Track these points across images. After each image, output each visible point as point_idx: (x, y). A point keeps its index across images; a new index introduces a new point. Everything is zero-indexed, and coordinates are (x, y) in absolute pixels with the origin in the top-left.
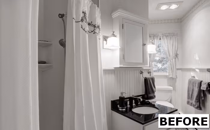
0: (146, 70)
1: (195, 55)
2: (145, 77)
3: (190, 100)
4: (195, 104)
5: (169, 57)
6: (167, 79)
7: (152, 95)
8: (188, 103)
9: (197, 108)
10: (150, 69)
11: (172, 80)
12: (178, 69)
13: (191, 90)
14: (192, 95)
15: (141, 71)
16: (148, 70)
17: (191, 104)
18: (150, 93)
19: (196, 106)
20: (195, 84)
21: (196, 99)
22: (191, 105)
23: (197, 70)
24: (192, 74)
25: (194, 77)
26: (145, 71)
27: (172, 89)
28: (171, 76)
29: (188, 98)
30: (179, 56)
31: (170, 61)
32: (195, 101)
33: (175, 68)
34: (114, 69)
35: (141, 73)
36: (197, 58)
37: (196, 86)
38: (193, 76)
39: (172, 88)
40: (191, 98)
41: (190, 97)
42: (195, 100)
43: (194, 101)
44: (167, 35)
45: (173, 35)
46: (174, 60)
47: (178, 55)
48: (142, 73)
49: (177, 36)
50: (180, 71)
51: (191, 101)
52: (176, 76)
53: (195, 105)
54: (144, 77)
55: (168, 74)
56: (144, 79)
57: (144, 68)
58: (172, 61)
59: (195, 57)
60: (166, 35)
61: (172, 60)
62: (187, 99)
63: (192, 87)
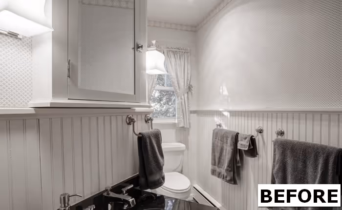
0: (141, 113)
1: (221, 88)
2: (140, 134)
3: (216, 167)
4: (225, 174)
5: (178, 91)
6: (174, 130)
7: (157, 177)
8: (213, 172)
9: (230, 181)
10: (149, 113)
11: (183, 132)
12: (192, 112)
13: (219, 149)
14: (220, 158)
15: (130, 118)
16: (146, 114)
17: (219, 175)
18: (151, 173)
19: (228, 178)
20: (225, 139)
21: (228, 166)
22: (219, 177)
23: (226, 114)
24: (217, 120)
25: (220, 125)
26: (139, 117)
27: (185, 148)
28: (181, 125)
29: (214, 164)
30: (194, 90)
31: (180, 98)
32: (227, 170)
33: (188, 111)
34: (33, 111)
35: (129, 124)
36: (226, 93)
37: (227, 142)
38: (218, 123)
39: (183, 146)
40: (219, 164)
41: (217, 161)
42: (225, 168)
43: (223, 170)
44: (175, 50)
45: (184, 51)
46: (186, 95)
47: (192, 87)
48: (131, 121)
49: (190, 54)
50: (195, 115)
51: (218, 170)
52: (190, 124)
53: (226, 177)
54: (137, 133)
55: (176, 122)
56: (136, 138)
57: (138, 109)
58: (182, 97)
59: (221, 90)
60: (173, 50)
61: (184, 95)
62: (211, 166)
63: (219, 144)
